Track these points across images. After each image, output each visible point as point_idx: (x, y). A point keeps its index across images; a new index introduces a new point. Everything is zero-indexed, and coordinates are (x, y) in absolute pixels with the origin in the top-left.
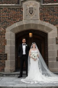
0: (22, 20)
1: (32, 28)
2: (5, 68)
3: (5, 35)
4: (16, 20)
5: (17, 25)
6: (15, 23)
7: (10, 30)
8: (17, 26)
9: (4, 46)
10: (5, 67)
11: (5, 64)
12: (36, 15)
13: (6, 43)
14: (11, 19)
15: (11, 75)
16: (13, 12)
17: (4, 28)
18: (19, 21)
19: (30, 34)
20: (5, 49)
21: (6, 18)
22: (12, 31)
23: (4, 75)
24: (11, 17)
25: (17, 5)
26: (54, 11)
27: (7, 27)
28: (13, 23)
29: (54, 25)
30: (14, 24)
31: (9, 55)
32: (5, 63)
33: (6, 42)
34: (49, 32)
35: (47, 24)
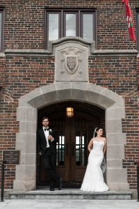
0: (53, 82)
1: (73, 97)
2: (14, 181)
3: (15, 112)
4: (40, 82)
5: (41, 91)
6: (37, 87)
7: (28, 103)
8: (42, 93)
9: (15, 134)
10: (15, 178)
11: (14, 173)
12: (81, 73)
13: (18, 129)
14: (29, 79)
15: (27, 197)
16: (33, 66)
17: (15, 98)
18: (45, 84)
19: (69, 110)
20: (15, 140)
21: (20, 76)
22: (32, 105)
23: (12, 197)
24: (30, 76)
25: (42, 51)
26: (118, 65)
27: (20, 95)
28: (33, 88)
29: (119, 93)
30: (36, 89)
31: (23, 154)
32: (15, 170)
33: (18, 126)
34: (109, 106)
35: (103, 91)
